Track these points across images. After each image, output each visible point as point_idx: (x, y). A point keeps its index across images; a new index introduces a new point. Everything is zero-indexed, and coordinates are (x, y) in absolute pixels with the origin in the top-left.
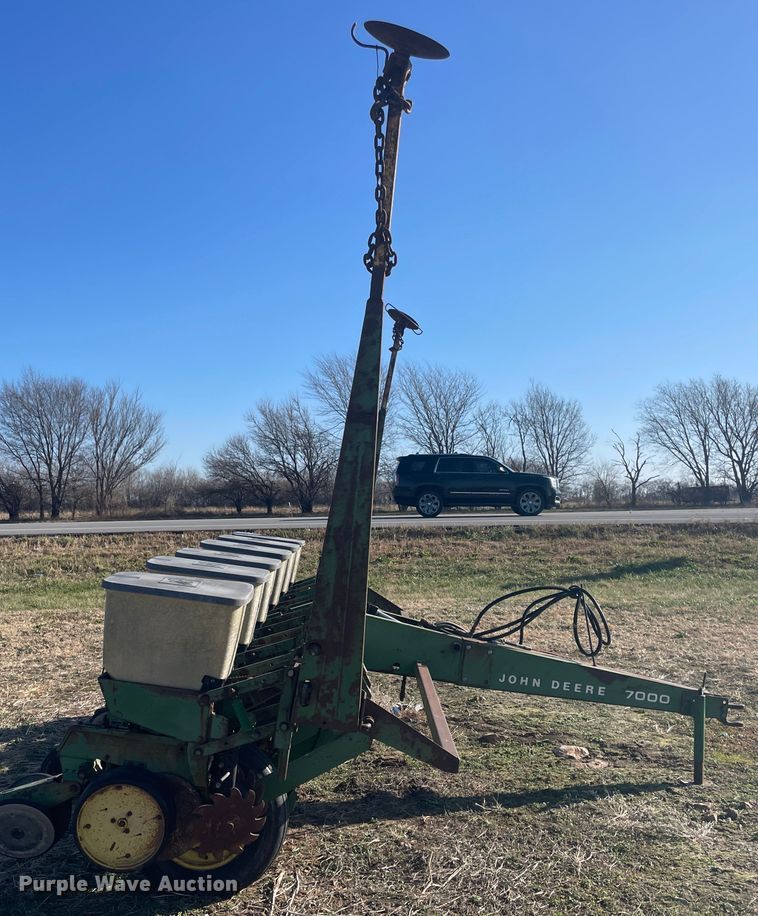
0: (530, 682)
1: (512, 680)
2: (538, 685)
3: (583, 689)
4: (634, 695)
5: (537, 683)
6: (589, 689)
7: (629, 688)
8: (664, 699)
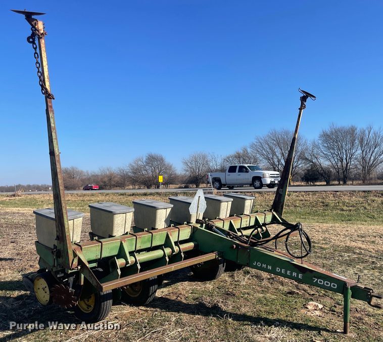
0: (267, 267)
1: (259, 264)
2: (270, 269)
3: (291, 273)
4: (317, 281)
5: (270, 267)
6: (294, 274)
7: (315, 277)
8: (334, 286)
